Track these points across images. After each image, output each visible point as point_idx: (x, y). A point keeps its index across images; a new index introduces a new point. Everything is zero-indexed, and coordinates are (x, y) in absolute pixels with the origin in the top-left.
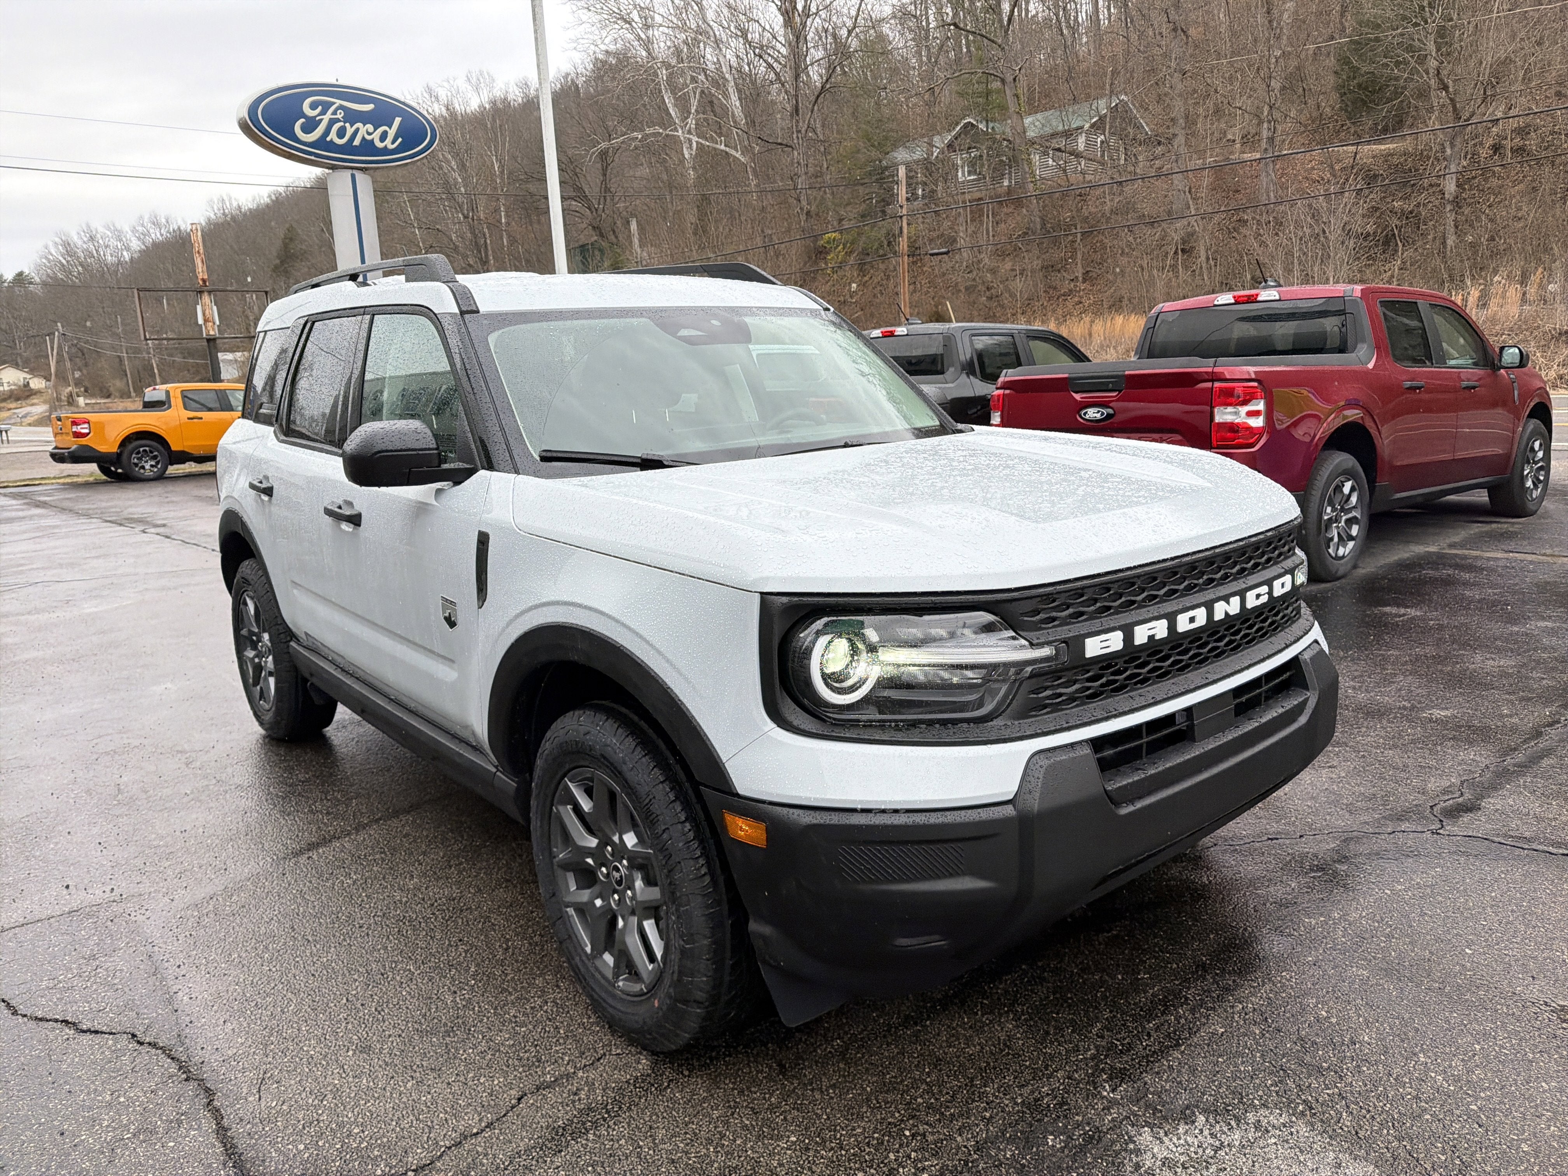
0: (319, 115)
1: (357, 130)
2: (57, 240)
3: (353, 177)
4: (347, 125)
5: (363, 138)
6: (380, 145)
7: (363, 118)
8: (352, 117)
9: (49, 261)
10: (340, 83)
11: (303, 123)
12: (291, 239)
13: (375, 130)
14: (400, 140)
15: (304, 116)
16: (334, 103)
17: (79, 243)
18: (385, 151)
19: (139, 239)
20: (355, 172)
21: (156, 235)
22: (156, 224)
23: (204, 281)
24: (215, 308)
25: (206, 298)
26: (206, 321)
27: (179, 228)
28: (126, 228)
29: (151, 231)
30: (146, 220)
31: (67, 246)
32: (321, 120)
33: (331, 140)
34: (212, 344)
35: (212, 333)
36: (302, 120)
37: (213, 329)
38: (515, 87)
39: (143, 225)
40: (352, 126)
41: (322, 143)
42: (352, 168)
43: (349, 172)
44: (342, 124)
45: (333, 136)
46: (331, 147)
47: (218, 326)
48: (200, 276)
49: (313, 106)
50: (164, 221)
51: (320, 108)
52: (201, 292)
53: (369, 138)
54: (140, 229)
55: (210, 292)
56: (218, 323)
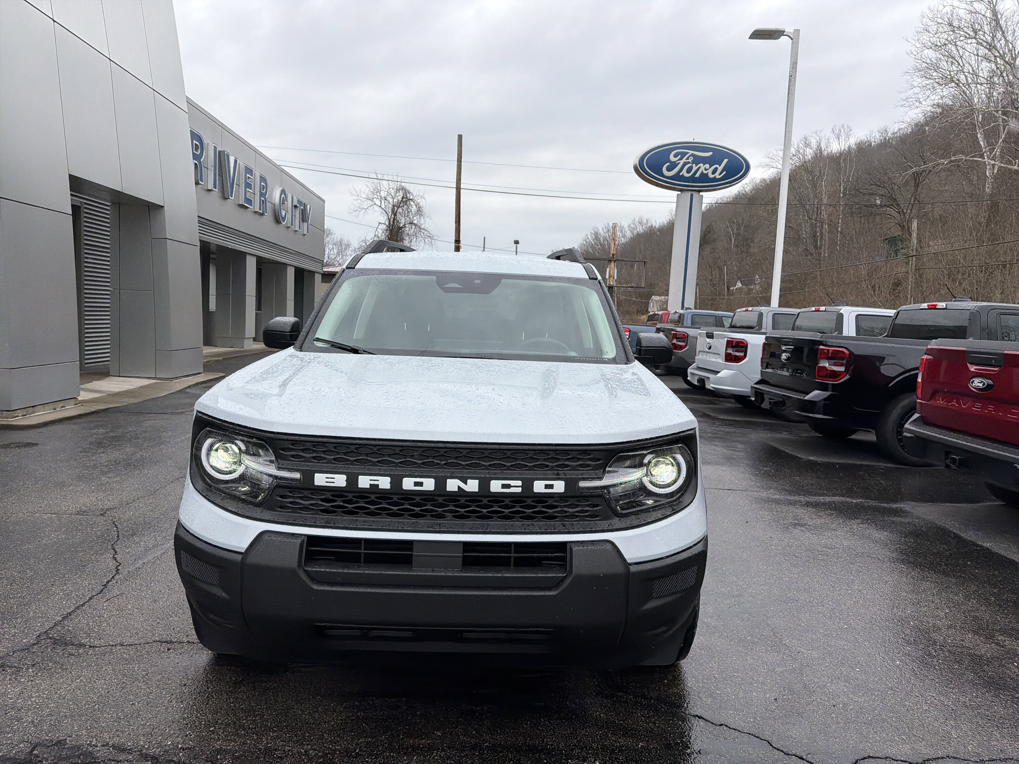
0: (678, 160)
1: (700, 167)
2: (593, 232)
3: (692, 196)
4: (694, 165)
5: (702, 172)
6: (711, 176)
7: (704, 160)
8: (697, 160)
9: (586, 242)
10: (695, 141)
11: (668, 166)
12: (709, 232)
13: (710, 167)
14: (725, 172)
15: (669, 161)
16: (688, 153)
17: (602, 233)
18: (715, 180)
19: (631, 231)
20: (693, 193)
21: (640, 229)
22: (641, 223)
23: (613, 255)
24: (616, 270)
25: (612, 264)
26: (610, 277)
27: (652, 226)
28: (626, 226)
29: (638, 227)
30: (636, 221)
31: (596, 235)
32: (679, 163)
33: (683, 175)
34: (611, 289)
35: (612, 283)
36: (668, 164)
37: (613, 282)
38: (877, 133)
39: (634, 224)
40: (696, 166)
41: (677, 177)
42: (692, 190)
43: (691, 192)
44: (690, 165)
45: (684, 173)
46: (683, 178)
47: (616, 280)
48: (612, 252)
49: (675, 156)
50: (645, 221)
51: (680, 156)
52: (610, 261)
53: (705, 172)
54: (632, 226)
55: (615, 261)
56: (616, 278)
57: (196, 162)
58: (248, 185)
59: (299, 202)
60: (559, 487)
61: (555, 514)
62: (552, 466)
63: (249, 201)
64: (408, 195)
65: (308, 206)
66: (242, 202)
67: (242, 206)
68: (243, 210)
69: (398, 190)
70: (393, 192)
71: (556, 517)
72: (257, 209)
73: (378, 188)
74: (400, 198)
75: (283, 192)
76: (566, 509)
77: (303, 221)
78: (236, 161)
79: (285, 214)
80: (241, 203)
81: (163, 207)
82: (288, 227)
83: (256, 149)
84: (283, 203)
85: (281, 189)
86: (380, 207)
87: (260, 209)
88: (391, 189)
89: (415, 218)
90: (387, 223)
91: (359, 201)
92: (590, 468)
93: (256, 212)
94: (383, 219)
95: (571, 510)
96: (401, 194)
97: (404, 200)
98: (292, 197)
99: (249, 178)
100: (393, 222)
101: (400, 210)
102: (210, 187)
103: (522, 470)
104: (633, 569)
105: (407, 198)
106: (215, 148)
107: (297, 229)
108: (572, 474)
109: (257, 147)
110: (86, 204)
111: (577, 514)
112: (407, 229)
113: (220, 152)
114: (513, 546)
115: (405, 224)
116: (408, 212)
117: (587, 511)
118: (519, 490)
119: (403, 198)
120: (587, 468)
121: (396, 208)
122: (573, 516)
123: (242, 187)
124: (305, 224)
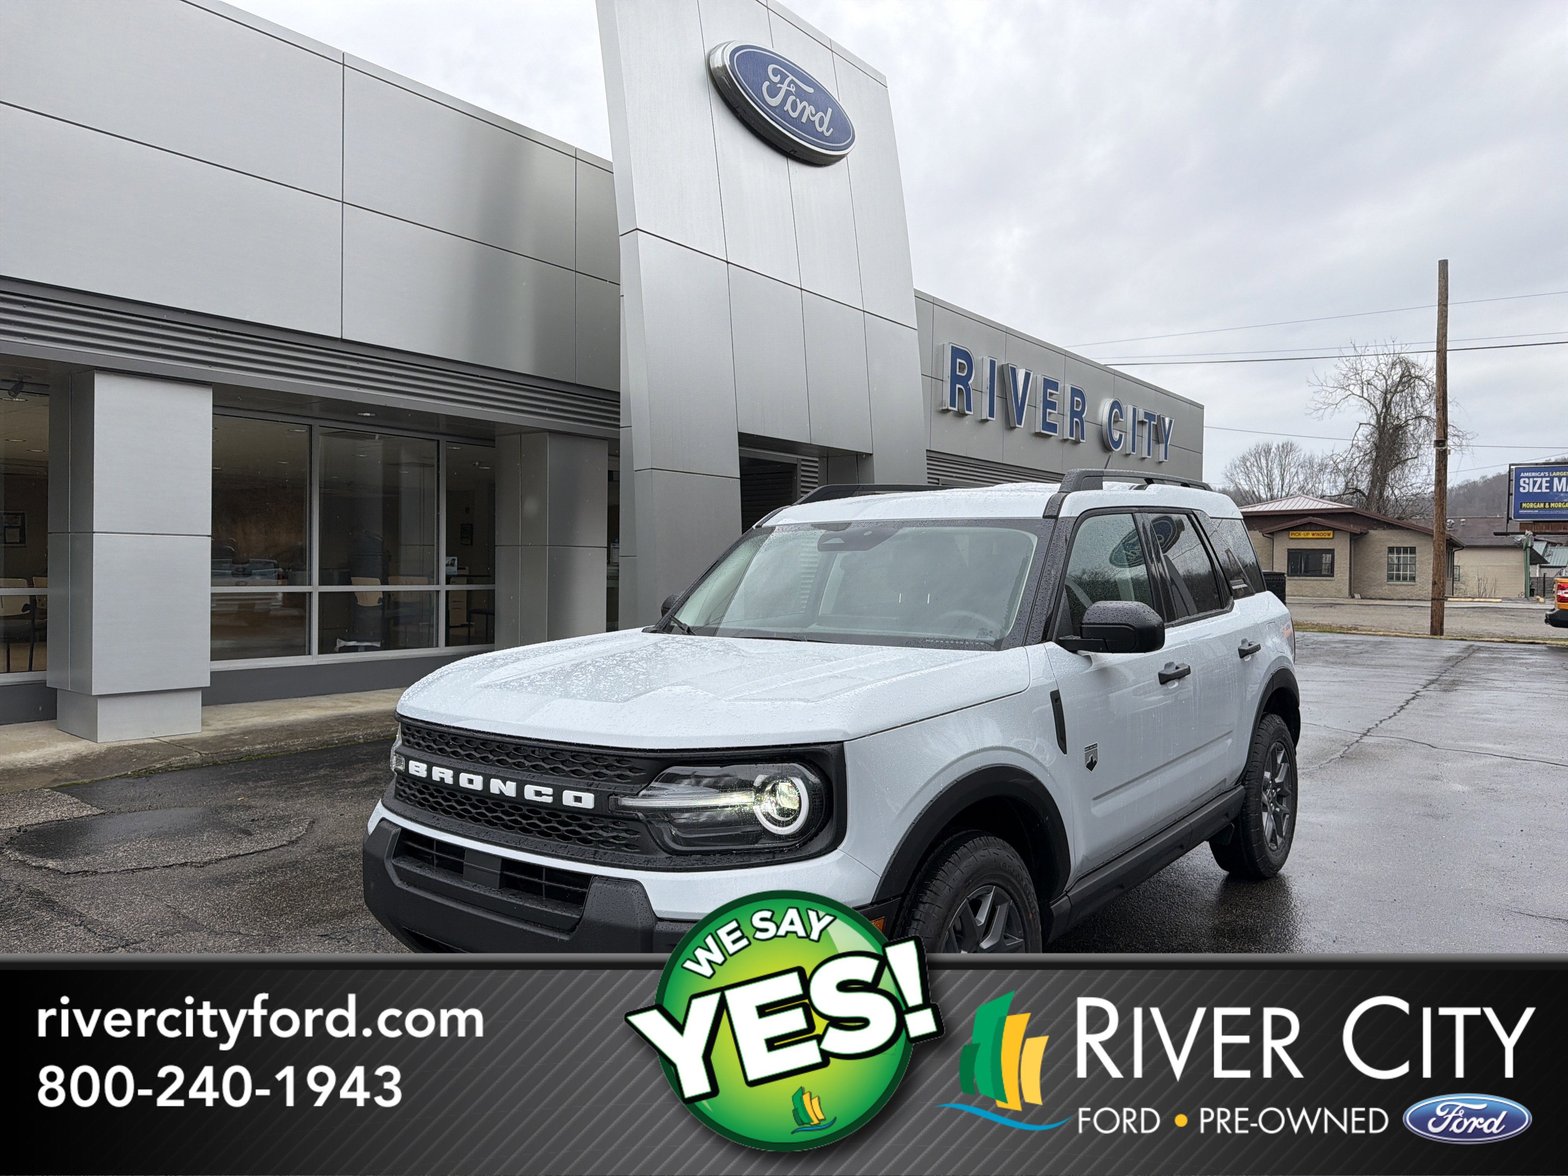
57: (961, 387)
58: (1049, 405)
59: (1147, 415)
60: (588, 801)
61: (589, 837)
62: (588, 774)
63: (1053, 427)
64: (1413, 371)
65: (1167, 420)
66: (1039, 428)
67: (1038, 435)
68: (1040, 441)
69: (1394, 365)
70: (1385, 370)
71: (591, 842)
72: (1067, 435)
73: (1359, 366)
74: (1396, 378)
75: (1115, 405)
76: (600, 832)
77: (1158, 442)
78: (1027, 376)
79: (1121, 436)
80: (1037, 431)
81: (871, 455)
82: (1128, 455)
83: (1066, 351)
84: (1115, 422)
85: (1112, 401)
86: (1362, 397)
87: (1071, 435)
88: (1383, 366)
89: (1425, 408)
90: (1373, 422)
91: (1323, 393)
92: (629, 781)
93: (1066, 440)
94: (1368, 416)
95: (605, 834)
96: (1398, 370)
97: (1405, 379)
98: (1134, 410)
99: (1051, 394)
100: (1385, 419)
101: (1397, 398)
102: (985, 415)
103: (559, 776)
104: (660, 927)
105: (1410, 375)
106: (992, 363)
107: (1145, 455)
108: (606, 787)
109: (1066, 349)
110: (803, 460)
111: (612, 840)
112: (1411, 428)
113: (1002, 368)
114: (544, 870)
115: (1407, 421)
116: (1412, 399)
117: (624, 838)
118: (550, 800)
119: (1401, 377)
120: (626, 781)
121: (1389, 396)
122: (605, 842)
123: (1039, 408)
124: (1162, 446)
